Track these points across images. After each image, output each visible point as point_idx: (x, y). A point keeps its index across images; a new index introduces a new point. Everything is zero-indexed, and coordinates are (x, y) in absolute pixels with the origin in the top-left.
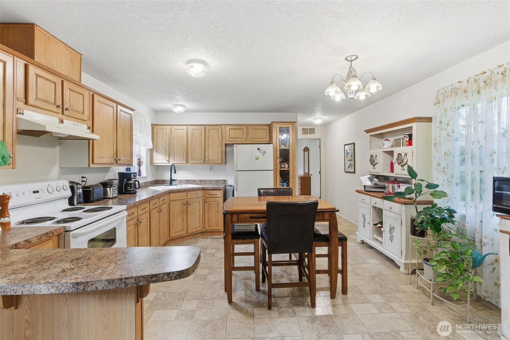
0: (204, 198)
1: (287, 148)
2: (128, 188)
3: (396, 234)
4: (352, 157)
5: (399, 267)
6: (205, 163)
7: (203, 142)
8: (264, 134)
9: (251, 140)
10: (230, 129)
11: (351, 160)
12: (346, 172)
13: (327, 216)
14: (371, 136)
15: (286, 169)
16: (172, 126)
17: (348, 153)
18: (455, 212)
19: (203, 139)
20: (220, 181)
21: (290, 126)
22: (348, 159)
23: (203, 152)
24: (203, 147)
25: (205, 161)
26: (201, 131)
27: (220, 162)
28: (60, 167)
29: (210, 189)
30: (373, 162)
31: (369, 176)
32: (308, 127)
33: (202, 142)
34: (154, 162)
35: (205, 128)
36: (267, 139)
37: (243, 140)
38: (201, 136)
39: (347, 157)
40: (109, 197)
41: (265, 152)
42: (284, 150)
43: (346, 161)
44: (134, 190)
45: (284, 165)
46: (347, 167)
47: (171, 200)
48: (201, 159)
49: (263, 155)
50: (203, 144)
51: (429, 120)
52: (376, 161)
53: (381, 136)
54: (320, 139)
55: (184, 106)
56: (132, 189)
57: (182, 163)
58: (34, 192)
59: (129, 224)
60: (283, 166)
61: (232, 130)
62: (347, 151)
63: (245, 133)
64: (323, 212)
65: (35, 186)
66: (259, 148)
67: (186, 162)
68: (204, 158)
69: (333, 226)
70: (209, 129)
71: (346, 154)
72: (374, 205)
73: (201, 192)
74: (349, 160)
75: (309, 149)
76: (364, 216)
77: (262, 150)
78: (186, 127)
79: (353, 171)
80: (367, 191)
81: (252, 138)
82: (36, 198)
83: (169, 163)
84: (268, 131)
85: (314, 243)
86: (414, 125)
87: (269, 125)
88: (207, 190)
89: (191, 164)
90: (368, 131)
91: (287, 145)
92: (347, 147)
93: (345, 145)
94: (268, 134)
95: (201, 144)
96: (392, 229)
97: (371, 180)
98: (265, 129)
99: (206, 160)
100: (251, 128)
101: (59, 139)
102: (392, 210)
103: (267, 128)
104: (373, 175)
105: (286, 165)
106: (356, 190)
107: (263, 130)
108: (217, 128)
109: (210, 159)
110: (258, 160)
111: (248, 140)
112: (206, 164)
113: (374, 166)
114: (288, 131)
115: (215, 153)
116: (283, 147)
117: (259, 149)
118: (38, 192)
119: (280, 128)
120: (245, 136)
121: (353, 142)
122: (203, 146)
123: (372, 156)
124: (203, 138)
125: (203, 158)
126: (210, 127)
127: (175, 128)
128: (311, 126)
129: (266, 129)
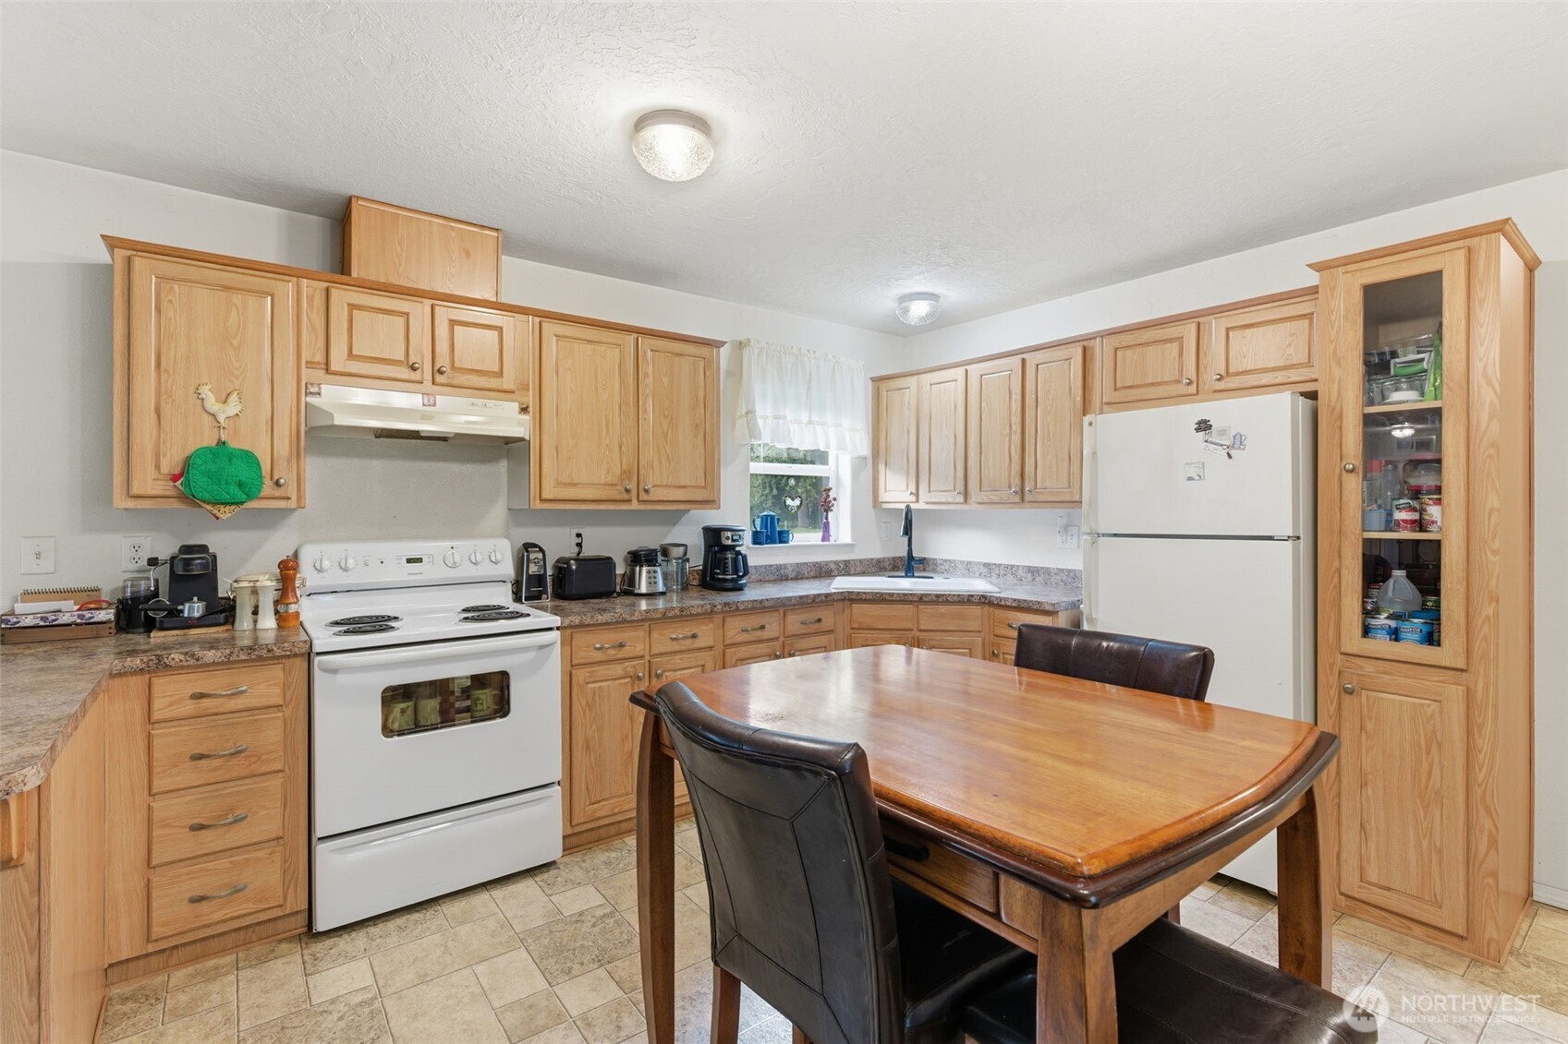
0: (992, 637)
2: (718, 574)
6: (1023, 499)
7: (1016, 419)
8: (1295, 345)
9: (1223, 385)
16: (922, 376)
19: (1016, 406)
21: (1450, 265)
23: (1016, 457)
24: (1016, 438)
25: (1021, 493)
26: (1010, 375)
27: (1078, 497)
28: (509, 509)
29: (1009, 604)
33: (1014, 419)
34: (880, 500)
35: (1024, 362)
36: (1317, 368)
37: (1180, 389)
38: (1010, 398)
40: (636, 591)
41: (1239, 442)
44: (733, 580)
47: (856, 626)
48: (1010, 487)
49: (1230, 456)
50: (1017, 427)
56: (729, 577)
57: (951, 500)
58: (409, 561)
59: (593, 671)
60: (1403, 516)
63: (1190, 357)
65: (414, 549)
66: (1205, 422)
67: (960, 499)
68: (1018, 480)
70: (1037, 364)
73: (977, 610)
77: (1223, 432)
78: (962, 369)
81: (1226, 374)
82: (409, 574)
83: (917, 501)
88: (999, 606)
89: (979, 503)
98: (1303, 316)
99: (1028, 489)
100: (1220, 324)
101: (507, 443)
103: (1315, 308)
107: (1294, 323)
109: (1038, 487)
110: (1197, 484)
111: (1207, 388)
112: (1027, 505)
115: (1057, 462)
117: (1204, 426)
118: (419, 560)
120: (1189, 371)
122: (1016, 433)
124: (1016, 402)
125: (1016, 480)
126: (1039, 356)
127: (933, 381)
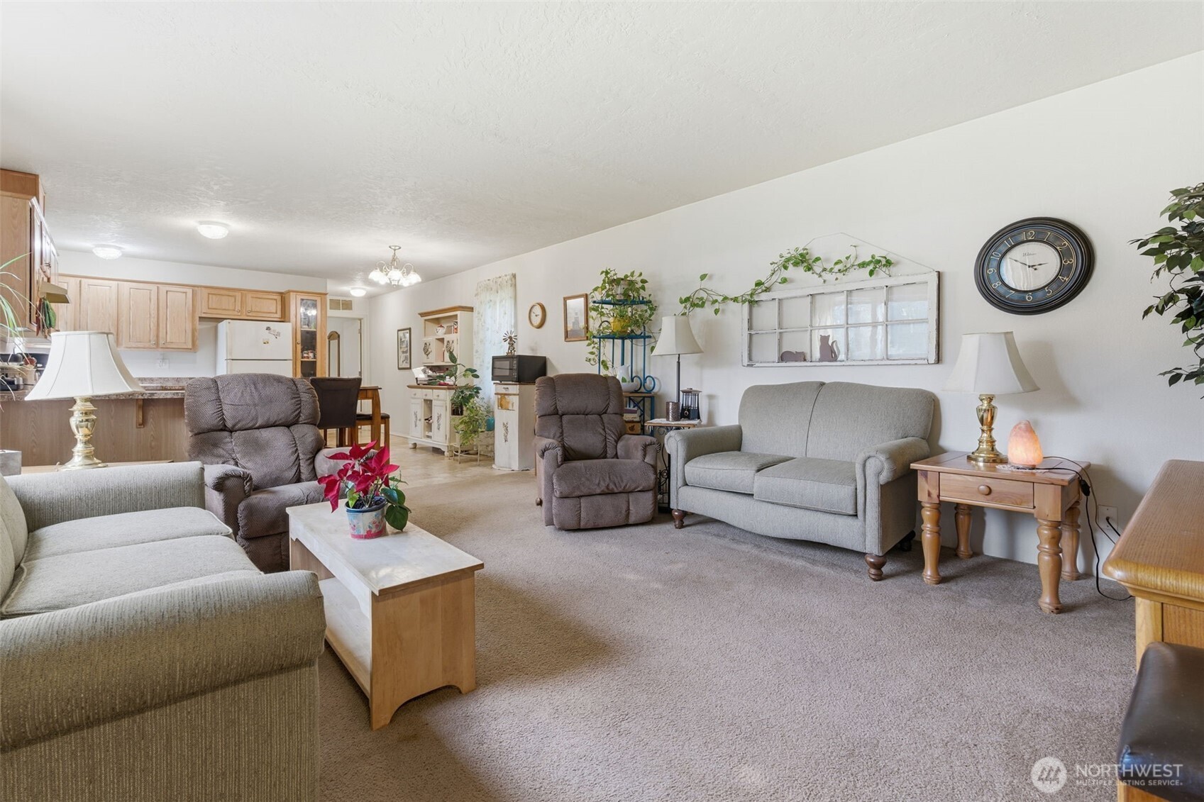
1: (313, 329)
3: (442, 421)
4: (407, 347)
5: (443, 453)
6: (157, 348)
7: (154, 312)
8: (273, 307)
9: (250, 314)
10: (209, 294)
11: (406, 352)
12: (399, 369)
13: (370, 393)
14: (425, 320)
15: (310, 360)
16: (82, 279)
17: (402, 342)
18: (481, 389)
19: (154, 307)
20: (184, 380)
21: (318, 299)
22: (402, 350)
23: (154, 328)
24: (154, 320)
25: (157, 344)
26: (150, 293)
27: (190, 346)
30: (426, 351)
31: (423, 368)
32: (341, 298)
33: (152, 312)
35: (158, 287)
36: (279, 315)
37: (236, 313)
38: (150, 302)
39: (401, 348)
41: (279, 334)
42: (308, 332)
43: (400, 353)
45: (308, 354)
46: (400, 362)
48: (150, 341)
49: (276, 338)
50: (154, 315)
51: (471, 309)
52: (430, 350)
53: (437, 321)
54: (360, 320)
55: (120, 248)
60: (305, 355)
61: (214, 297)
62: (401, 339)
63: (238, 304)
64: (366, 390)
66: (268, 327)
68: (155, 338)
69: (376, 405)
70: (167, 292)
71: (400, 342)
72: (425, 397)
74: (403, 352)
75: (339, 336)
76: (415, 414)
77: (274, 331)
78: (117, 282)
79: (409, 366)
80: (419, 385)
81: (251, 311)
84: (279, 303)
85: (357, 422)
86: (458, 313)
87: (281, 294)
89: (127, 348)
90: (422, 315)
91: (312, 325)
92: (401, 334)
93: (399, 331)
94: (279, 307)
95: (150, 314)
96: (439, 418)
97: (425, 372)
98: (274, 299)
99: (161, 342)
100: (250, 295)
102: (440, 398)
103: (278, 298)
104: (428, 367)
105: (311, 355)
106: (408, 384)
107: (272, 301)
108: (184, 290)
109: (166, 342)
110: (267, 345)
111: (244, 314)
112: (160, 350)
113: (427, 355)
114: (315, 306)
115: (178, 332)
116: (306, 328)
117: (268, 329)
119: (302, 300)
120: (238, 307)
121: (408, 327)
122: (154, 318)
123: (426, 344)
124: (154, 304)
125: (153, 338)
126: (168, 288)
127: (91, 283)
128: (345, 296)
129: (276, 300)
